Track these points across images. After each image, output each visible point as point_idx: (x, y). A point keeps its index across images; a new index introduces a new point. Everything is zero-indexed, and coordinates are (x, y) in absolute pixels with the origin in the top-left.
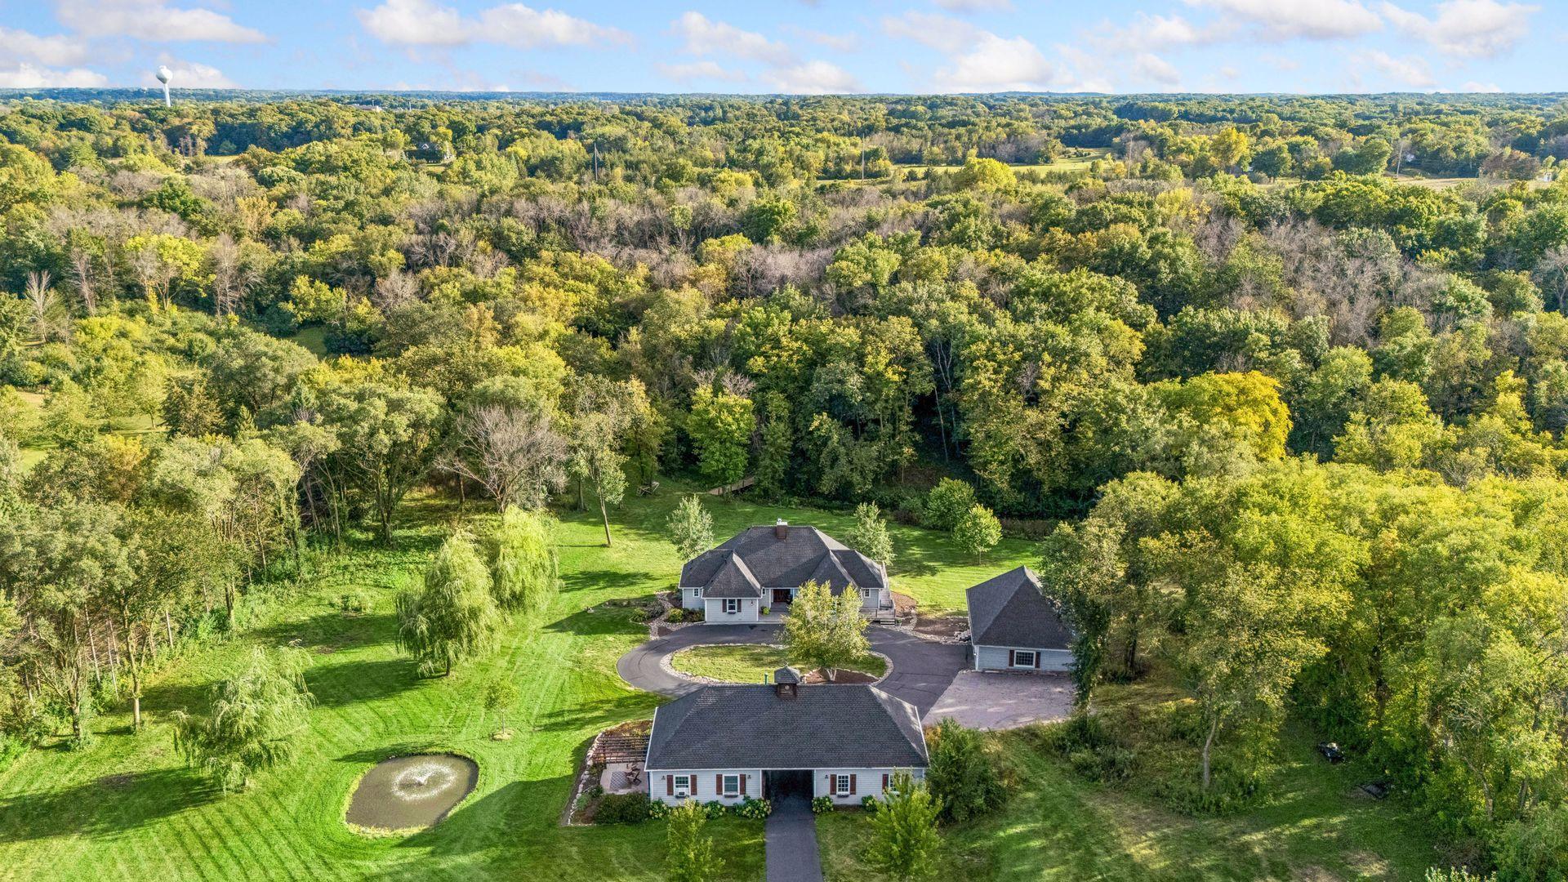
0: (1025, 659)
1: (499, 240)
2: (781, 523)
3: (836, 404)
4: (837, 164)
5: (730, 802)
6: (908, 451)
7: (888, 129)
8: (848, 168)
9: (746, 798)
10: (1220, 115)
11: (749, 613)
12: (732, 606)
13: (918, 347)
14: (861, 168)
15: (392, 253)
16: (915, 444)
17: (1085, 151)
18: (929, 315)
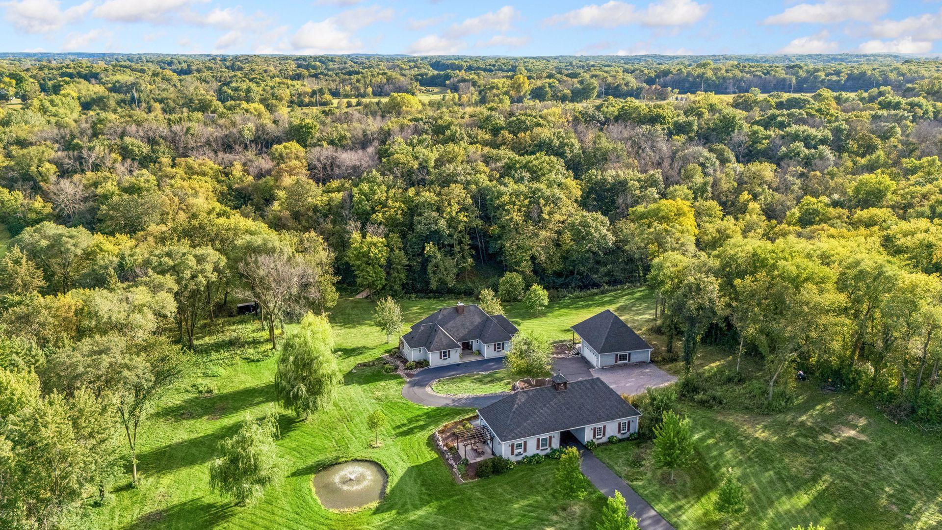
0: (623, 358)
1: (126, 153)
2: (460, 304)
3: (435, 236)
4: (298, 98)
5: (544, 453)
6: (470, 260)
7: (310, 76)
8: (307, 100)
9: (552, 449)
10: (488, 67)
11: (456, 357)
12: (445, 355)
13: (469, 201)
14: (314, 100)
15: (47, 165)
16: (472, 256)
17: (431, 89)
18: (468, 183)
